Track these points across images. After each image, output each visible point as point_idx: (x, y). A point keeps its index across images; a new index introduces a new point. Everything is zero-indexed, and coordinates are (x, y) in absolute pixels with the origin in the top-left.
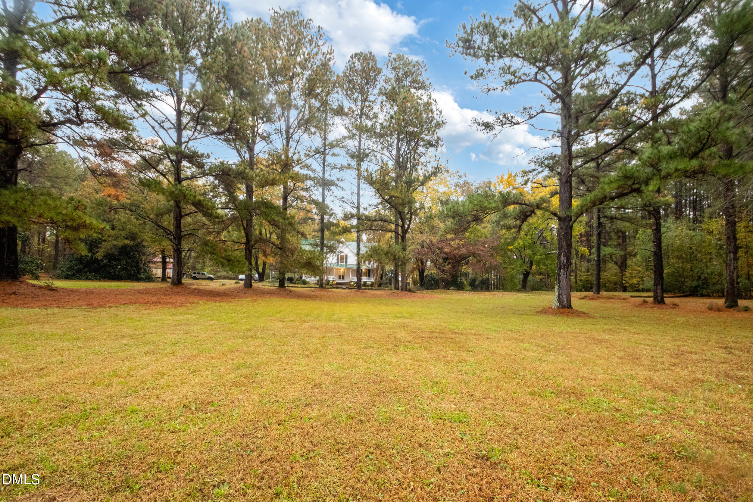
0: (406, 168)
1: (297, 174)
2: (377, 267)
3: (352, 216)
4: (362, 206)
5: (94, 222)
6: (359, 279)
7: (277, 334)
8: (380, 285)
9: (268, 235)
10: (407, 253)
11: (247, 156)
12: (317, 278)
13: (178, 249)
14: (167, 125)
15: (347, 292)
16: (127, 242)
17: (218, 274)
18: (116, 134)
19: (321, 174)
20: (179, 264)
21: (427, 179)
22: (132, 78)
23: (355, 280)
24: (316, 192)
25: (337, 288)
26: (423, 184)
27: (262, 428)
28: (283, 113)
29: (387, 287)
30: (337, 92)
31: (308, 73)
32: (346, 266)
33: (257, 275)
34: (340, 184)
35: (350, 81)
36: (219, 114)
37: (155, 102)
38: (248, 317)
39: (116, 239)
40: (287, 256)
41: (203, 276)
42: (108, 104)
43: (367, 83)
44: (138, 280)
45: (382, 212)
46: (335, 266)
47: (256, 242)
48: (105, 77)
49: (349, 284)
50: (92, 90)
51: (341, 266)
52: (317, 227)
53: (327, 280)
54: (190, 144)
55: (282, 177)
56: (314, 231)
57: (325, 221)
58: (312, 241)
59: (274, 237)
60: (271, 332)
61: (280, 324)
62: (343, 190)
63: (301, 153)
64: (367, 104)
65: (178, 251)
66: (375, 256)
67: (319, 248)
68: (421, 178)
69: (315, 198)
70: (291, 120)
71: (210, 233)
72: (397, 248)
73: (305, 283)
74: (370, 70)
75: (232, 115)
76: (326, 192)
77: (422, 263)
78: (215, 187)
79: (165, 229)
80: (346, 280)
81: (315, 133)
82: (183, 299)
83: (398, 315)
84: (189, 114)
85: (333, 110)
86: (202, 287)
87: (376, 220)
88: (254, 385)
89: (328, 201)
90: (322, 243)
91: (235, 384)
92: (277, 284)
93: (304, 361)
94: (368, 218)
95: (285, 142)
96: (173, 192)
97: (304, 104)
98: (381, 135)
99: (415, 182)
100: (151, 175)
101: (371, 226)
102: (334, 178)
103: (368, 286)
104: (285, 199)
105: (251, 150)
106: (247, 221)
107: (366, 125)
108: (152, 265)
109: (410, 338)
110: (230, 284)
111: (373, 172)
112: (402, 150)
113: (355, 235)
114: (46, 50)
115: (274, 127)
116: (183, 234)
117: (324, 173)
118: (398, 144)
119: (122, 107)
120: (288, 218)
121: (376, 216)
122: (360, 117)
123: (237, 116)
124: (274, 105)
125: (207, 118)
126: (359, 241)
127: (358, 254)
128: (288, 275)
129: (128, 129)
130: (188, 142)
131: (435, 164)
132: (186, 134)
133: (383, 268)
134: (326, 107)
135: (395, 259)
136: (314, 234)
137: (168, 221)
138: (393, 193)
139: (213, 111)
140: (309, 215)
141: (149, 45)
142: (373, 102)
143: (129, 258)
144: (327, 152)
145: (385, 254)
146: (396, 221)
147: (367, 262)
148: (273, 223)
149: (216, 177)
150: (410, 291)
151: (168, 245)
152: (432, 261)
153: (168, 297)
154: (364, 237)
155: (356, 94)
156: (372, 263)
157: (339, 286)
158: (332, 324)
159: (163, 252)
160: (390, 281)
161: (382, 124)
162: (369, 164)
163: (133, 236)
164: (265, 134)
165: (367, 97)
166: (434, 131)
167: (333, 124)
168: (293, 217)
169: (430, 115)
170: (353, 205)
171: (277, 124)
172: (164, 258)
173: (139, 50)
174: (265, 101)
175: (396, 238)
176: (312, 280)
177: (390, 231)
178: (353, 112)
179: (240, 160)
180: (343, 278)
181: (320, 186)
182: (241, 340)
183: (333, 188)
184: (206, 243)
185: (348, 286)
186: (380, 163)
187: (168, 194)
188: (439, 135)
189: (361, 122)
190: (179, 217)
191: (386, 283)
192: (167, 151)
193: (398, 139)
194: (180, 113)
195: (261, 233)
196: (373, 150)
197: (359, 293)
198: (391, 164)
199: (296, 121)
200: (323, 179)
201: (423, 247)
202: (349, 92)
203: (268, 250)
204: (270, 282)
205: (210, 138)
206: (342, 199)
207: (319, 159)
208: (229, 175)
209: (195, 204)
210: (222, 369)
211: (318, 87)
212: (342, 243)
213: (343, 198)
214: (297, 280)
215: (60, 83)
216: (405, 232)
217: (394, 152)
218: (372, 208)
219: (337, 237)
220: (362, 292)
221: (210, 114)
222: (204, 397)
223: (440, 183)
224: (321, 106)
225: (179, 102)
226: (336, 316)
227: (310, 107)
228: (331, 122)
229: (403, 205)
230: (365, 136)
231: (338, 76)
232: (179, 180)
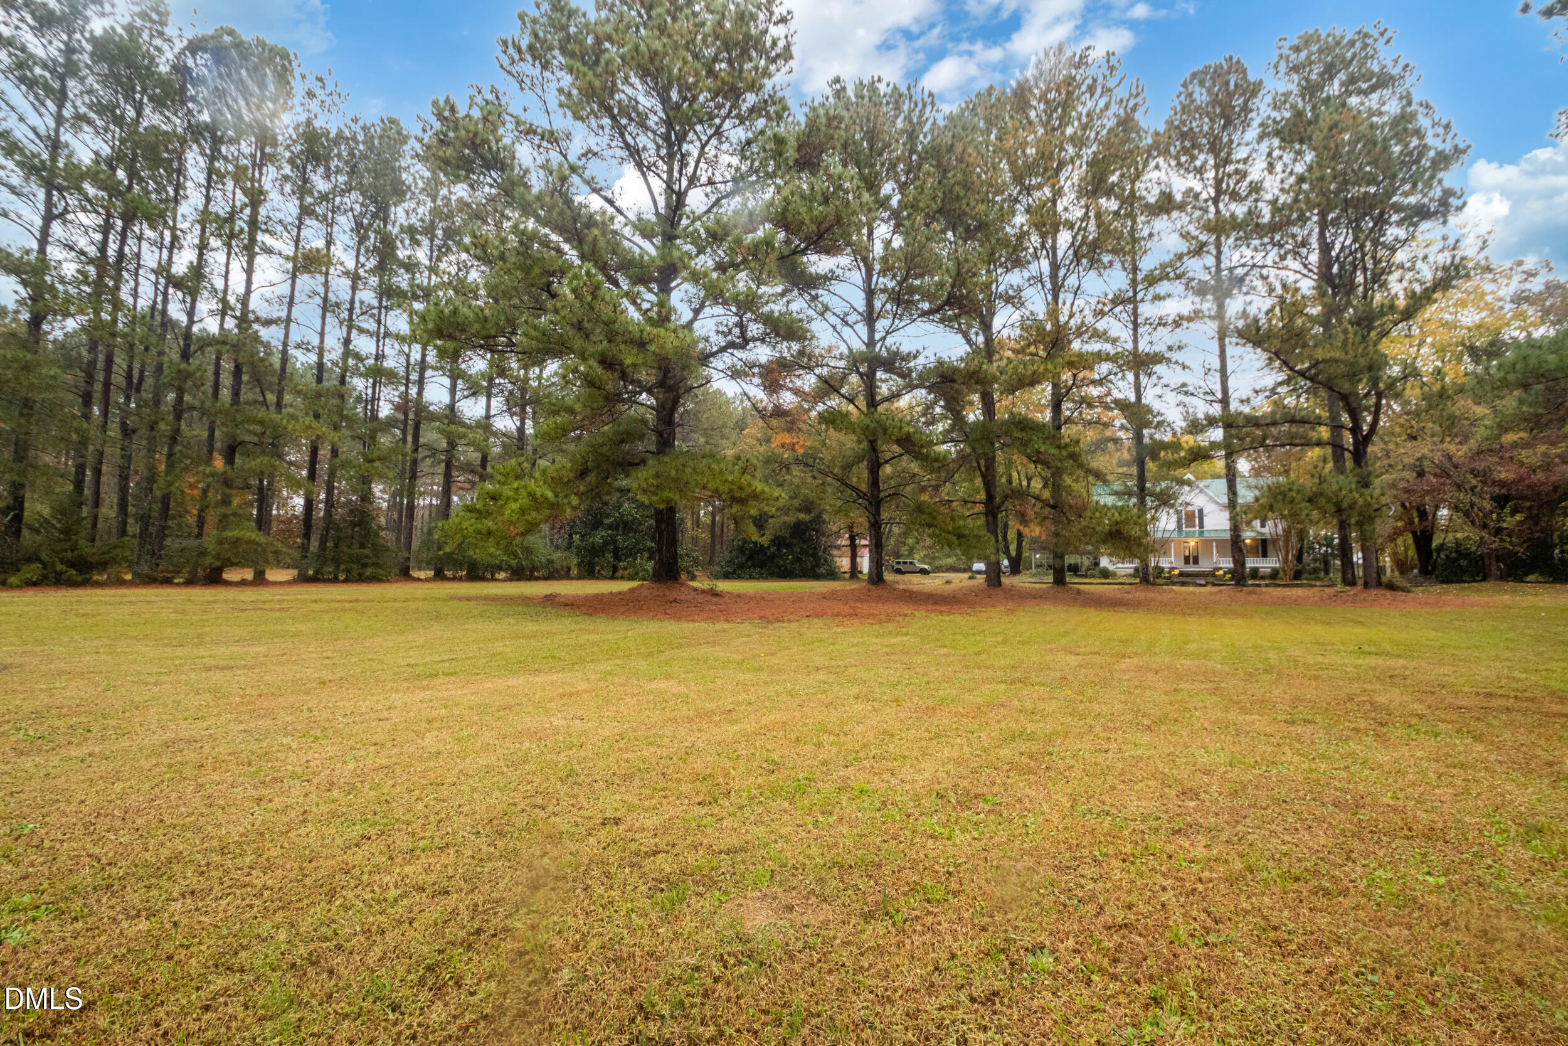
0: (1353, 287)
1: (1080, 355)
2: (1287, 532)
3: (1212, 422)
4: (1234, 396)
5: (767, 489)
6: (1240, 563)
7: (1070, 677)
8: (1297, 575)
9: (1025, 483)
10: (1377, 492)
11: (981, 339)
12: (1136, 563)
13: (876, 521)
14: (851, 319)
15: (1211, 594)
16: (802, 516)
17: (938, 563)
18: (788, 349)
19: (1129, 346)
20: (877, 548)
21: (1419, 301)
22: (805, 259)
23: (1227, 563)
24: (1120, 384)
25: (1183, 584)
26: (1408, 314)
27: (1088, 860)
28: (1043, 246)
29: (1318, 579)
30: (1157, 167)
31: (1090, 151)
32: (1201, 533)
33: (1006, 562)
34: (1175, 356)
35: (1183, 136)
36: (933, 277)
37: (836, 287)
38: (1005, 642)
39: (786, 514)
40: (1069, 520)
41: (911, 568)
42: (777, 308)
43: (1228, 123)
44: (817, 577)
45: (1290, 401)
46: (1175, 535)
47: (1006, 497)
48: (774, 268)
49: (1212, 574)
50: (760, 291)
51: (1188, 535)
52: (1126, 456)
53: (1157, 567)
54: (889, 341)
55: (1050, 367)
56: (1121, 464)
57: (1146, 440)
58: (1117, 486)
59: (1037, 485)
60: (1058, 674)
61: (1072, 660)
62: (1184, 367)
63: (1086, 312)
64: (1230, 168)
65: (876, 527)
66: (1280, 505)
67: (1134, 500)
68: (1401, 303)
69: (1121, 396)
70: (1060, 253)
71: (923, 489)
72: (1344, 484)
73: (1106, 574)
74: (1230, 95)
75: (953, 273)
76: (1144, 380)
77: (1422, 514)
78: (929, 407)
79: (854, 489)
80: (1204, 566)
81: (1111, 263)
82: (889, 608)
83: (1366, 648)
84: (883, 291)
85: (1147, 205)
86: (915, 588)
87: (1274, 423)
88: (1052, 774)
89: (1149, 398)
90: (1142, 488)
91: (1014, 767)
92: (1050, 579)
93: (1145, 738)
94: (1253, 421)
95: (1050, 297)
96: (867, 427)
97: (1086, 213)
98: (1273, 228)
99: (1382, 314)
100: (834, 402)
101: (1264, 438)
102: (1160, 347)
103: (1263, 578)
104: (1057, 407)
105: (986, 327)
106: (987, 460)
107: (1233, 215)
108: (835, 552)
109: (1418, 707)
110: (960, 580)
111: (1261, 315)
112: (1338, 247)
113: (1220, 465)
114: (701, 251)
115: (1026, 274)
116: (882, 495)
117: (1135, 341)
118: (1322, 235)
119: (795, 307)
120: (1067, 445)
121: (1273, 413)
122: (1216, 201)
123: (961, 276)
124: (1028, 233)
125: (912, 290)
126: (1231, 476)
127: (1232, 505)
128: (1070, 559)
129: (805, 339)
130: (884, 338)
131: (1444, 258)
132: (881, 325)
133: (1302, 535)
134: (1132, 205)
135: (1339, 510)
136: (1120, 470)
137: (860, 476)
138: (1320, 354)
139: (922, 276)
140: (1108, 433)
141: (826, 201)
142: (1245, 161)
143: (804, 542)
144: (1139, 296)
145: (1310, 501)
146: (1335, 417)
147: (1257, 523)
148: (1037, 459)
149: (930, 389)
150: (1391, 587)
151: (861, 519)
152: (1455, 508)
153: (865, 606)
154: (1243, 465)
155: (1202, 157)
156: (1270, 523)
157: (1185, 579)
158: (1188, 663)
159: (850, 528)
160: (1326, 563)
161: (1274, 203)
162: (1248, 298)
163: (807, 507)
164: (1011, 292)
165: (1229, 154)
166: (1432, 177)
167: (1151, 235)
168: (1077, 442)
169: (1415, 142)
170: (1209, 398)
171: (1034, 268)
172: (852, 538)
173: (816, 213)
174: (1008, 229)
175: (1338, 458)
176: (1125, 568)
177: (1319, 443)
178: (1197, 196)
179: (968, 349)
180: (1196, 561)
181: (1130, 369)
182: (1003, 686)
183: (1159, 369)
184: (920, 508)
185: (1211, 578)
186: (1279, 290)
187: (859, 431)
188: (1447, 184)
189: (1218, 212)
190: (875, 467)
191: (1315, 571)
192: (854, 361)
193: (1323, 225)
194: (870, 294)
195: (1010, 482)
196: (1254, 266)
197: (1241, 595)
198: (1307, 286)
199: (1071, 252)
200: (1135, 353)
201: (1421, 474)
202: (1183, 159)
203: (1030, 513)
204: (1034, 576)
205: (919, 323)
206: (1183, 389)
207: (1124, 315)
208: (953, 381)
209: (899, 442)
210: (984, 735)
211: (1113, 172)
212: (1189, 483)
213: (1184, 385)
214: (1088, 569)
215: (721, 294)
216: (1362, 442)
217: (1314, 258)
218: (1262, 396)
219: (1178, 473)
220: (1250, 593)
221: (917, 282)
222: (966, 783)
223: (1463, 303)
224: (1120, 208)
225: (869, 275)
226: (1193, 647)
227: (1098, 216)
228: (1145, 233)
229: (1353, 376)
230: (1231, 241)
231: (1157, 134)
232: (872, 403)
